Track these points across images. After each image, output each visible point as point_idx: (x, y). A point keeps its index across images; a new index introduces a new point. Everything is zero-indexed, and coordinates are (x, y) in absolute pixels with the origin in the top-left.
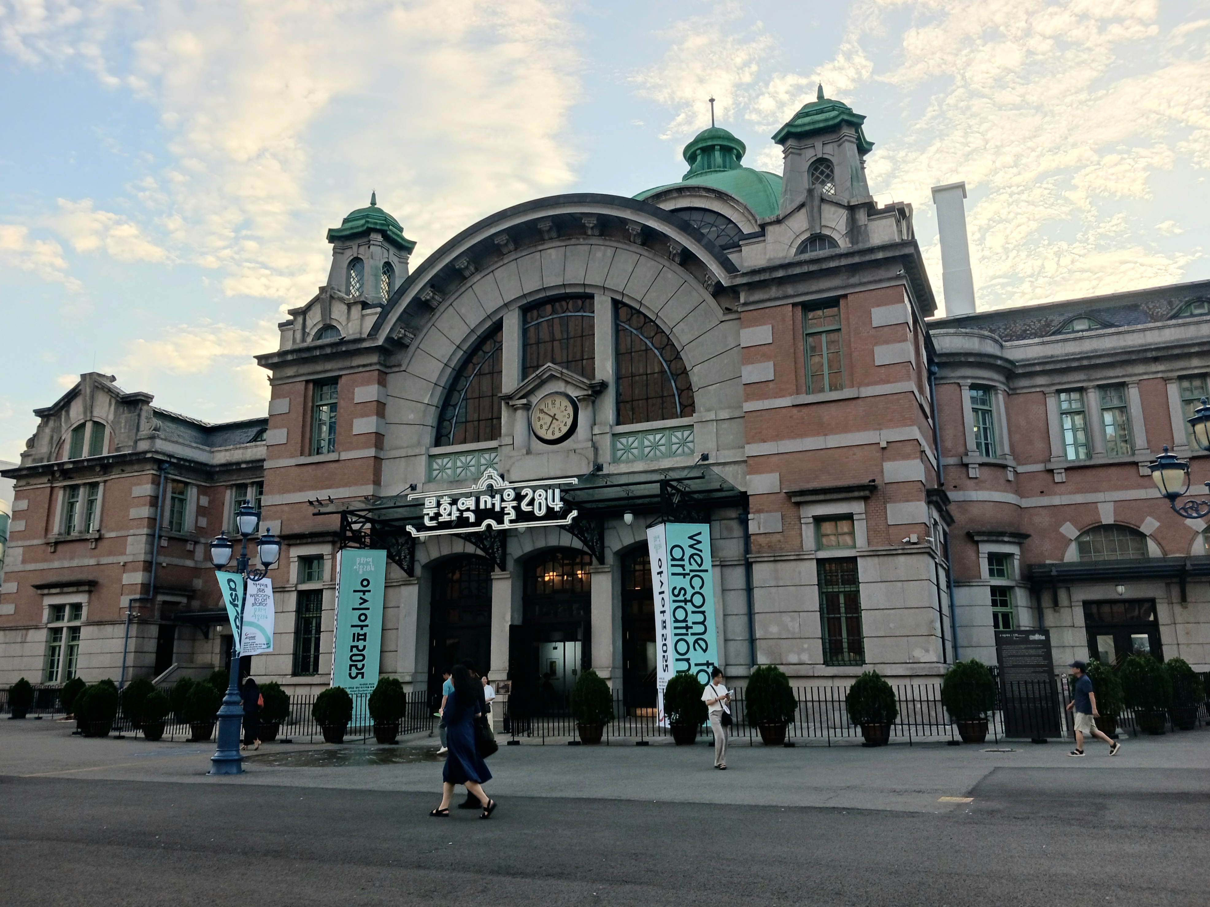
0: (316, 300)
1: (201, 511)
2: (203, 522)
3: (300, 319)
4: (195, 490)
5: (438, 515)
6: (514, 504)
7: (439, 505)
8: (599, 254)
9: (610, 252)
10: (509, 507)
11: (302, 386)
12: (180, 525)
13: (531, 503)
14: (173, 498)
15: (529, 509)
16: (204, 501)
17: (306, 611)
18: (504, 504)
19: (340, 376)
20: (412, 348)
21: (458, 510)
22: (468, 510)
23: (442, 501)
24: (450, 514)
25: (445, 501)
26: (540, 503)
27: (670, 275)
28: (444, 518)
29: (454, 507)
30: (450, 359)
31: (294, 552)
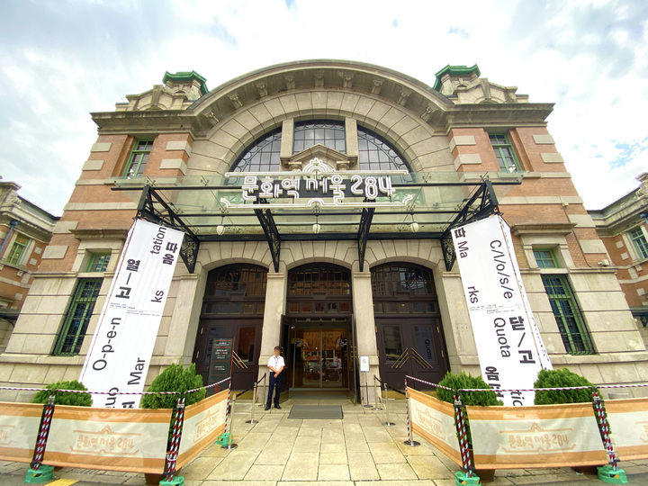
0: (150, 93)
1: (34, 255)
2: (34, 262)
3: (134, 102)
4: (33, 243)
5: (258, 191)
6: (344, 187)
7: (259, 183)
8: (350, 98)
9: (356, 98)
10: (338, 189)
11: (125, 137)
12: (16, 261)
13: (362, 186)
14: (15, 244)
15: (361, 192)
16: (38, 250)
17: (82, 296)
18: (331, 187)
19: (158, 134)
20: (216, 128)
21: (281, 188)
22: (293, 189)
23: (263, 180)
24: (273, 191)
26: (371, 189)
27: (396, 111)
28: (265, 194)
29: (277, 186)
30: (243, 138)
31: (83, 246)
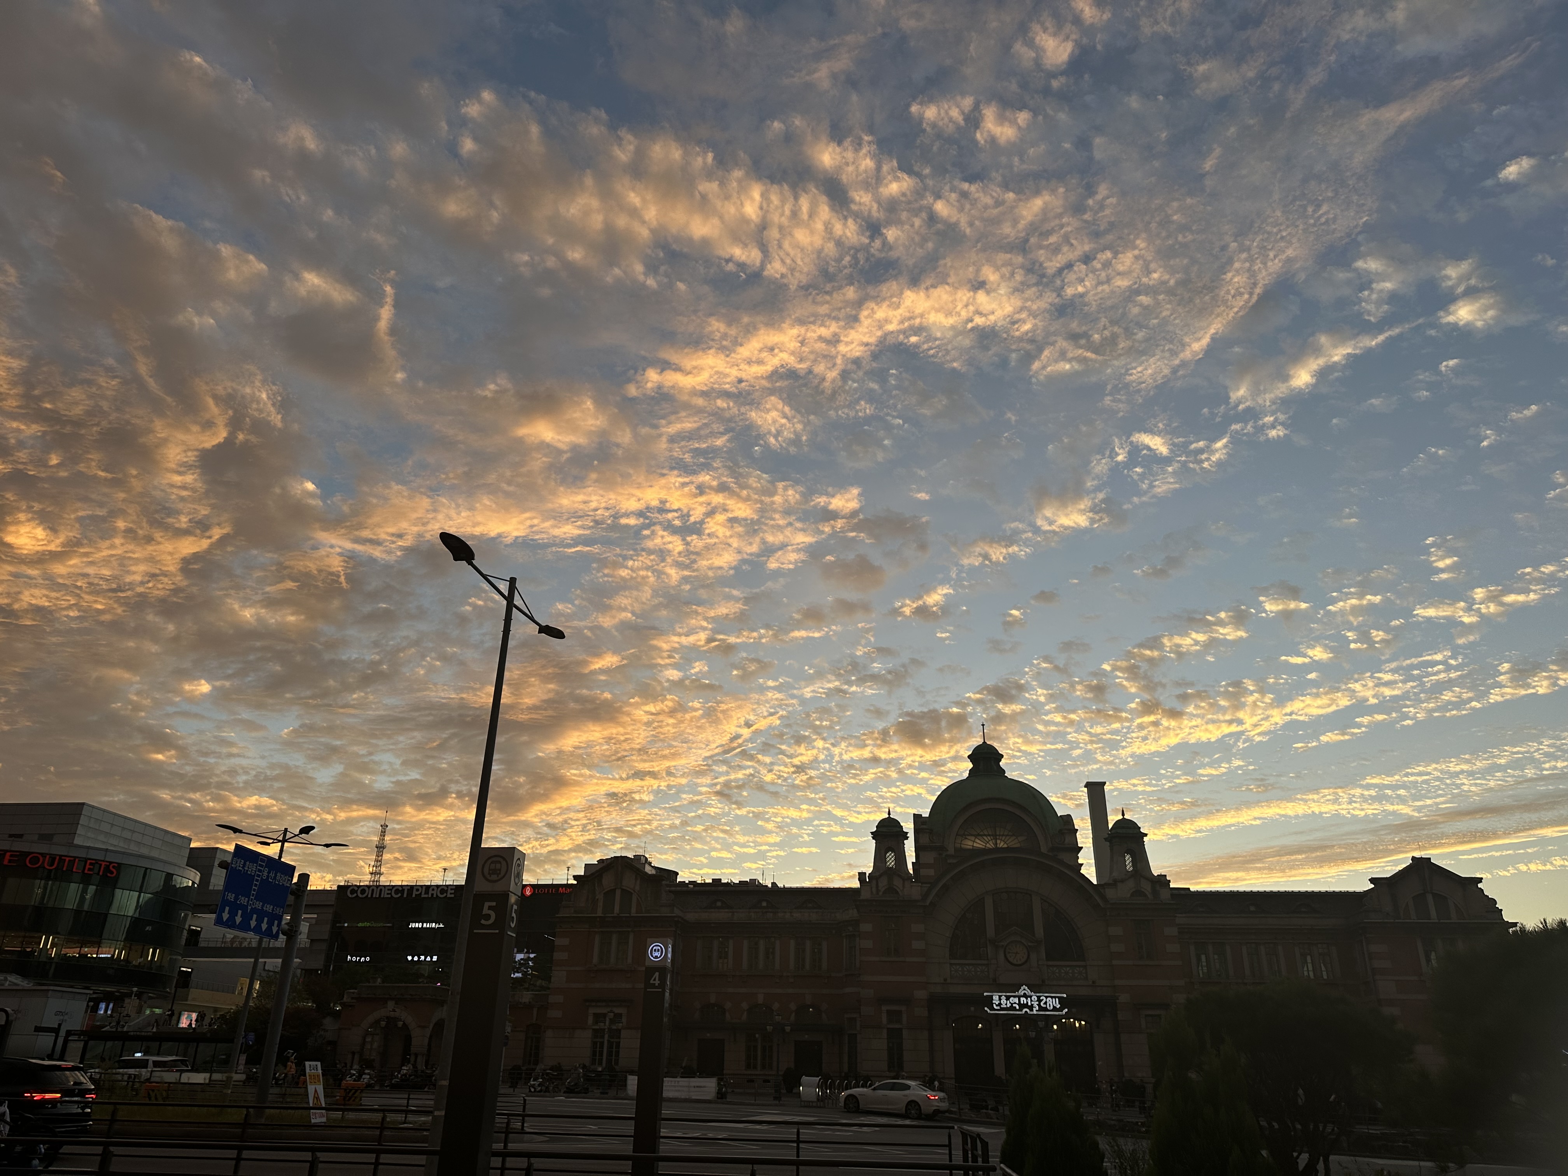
5: (1000, 1004)
6: (1037, 1003)
7: (1000, 999)
10: (1035, 1004)
13: (1046, 1003)
15: (1045, 1006)
18: (1032, 1003)
19: (903, 917)
21: (1010, 1003)
22: (1015, 1003)
24: (1006, 1005)
25: (1003, 998)
26: (1050, 1004)
28: (1004, 1006)
29: (1008, 1001)
31: (884, 1008)
